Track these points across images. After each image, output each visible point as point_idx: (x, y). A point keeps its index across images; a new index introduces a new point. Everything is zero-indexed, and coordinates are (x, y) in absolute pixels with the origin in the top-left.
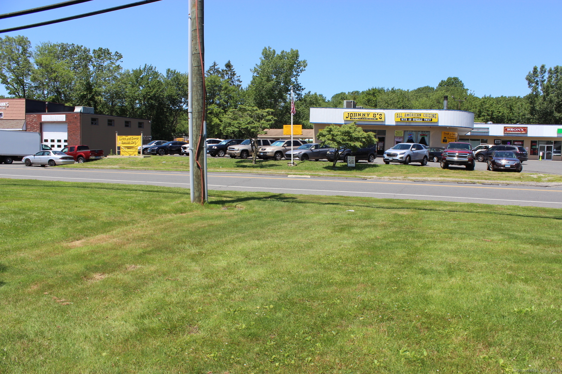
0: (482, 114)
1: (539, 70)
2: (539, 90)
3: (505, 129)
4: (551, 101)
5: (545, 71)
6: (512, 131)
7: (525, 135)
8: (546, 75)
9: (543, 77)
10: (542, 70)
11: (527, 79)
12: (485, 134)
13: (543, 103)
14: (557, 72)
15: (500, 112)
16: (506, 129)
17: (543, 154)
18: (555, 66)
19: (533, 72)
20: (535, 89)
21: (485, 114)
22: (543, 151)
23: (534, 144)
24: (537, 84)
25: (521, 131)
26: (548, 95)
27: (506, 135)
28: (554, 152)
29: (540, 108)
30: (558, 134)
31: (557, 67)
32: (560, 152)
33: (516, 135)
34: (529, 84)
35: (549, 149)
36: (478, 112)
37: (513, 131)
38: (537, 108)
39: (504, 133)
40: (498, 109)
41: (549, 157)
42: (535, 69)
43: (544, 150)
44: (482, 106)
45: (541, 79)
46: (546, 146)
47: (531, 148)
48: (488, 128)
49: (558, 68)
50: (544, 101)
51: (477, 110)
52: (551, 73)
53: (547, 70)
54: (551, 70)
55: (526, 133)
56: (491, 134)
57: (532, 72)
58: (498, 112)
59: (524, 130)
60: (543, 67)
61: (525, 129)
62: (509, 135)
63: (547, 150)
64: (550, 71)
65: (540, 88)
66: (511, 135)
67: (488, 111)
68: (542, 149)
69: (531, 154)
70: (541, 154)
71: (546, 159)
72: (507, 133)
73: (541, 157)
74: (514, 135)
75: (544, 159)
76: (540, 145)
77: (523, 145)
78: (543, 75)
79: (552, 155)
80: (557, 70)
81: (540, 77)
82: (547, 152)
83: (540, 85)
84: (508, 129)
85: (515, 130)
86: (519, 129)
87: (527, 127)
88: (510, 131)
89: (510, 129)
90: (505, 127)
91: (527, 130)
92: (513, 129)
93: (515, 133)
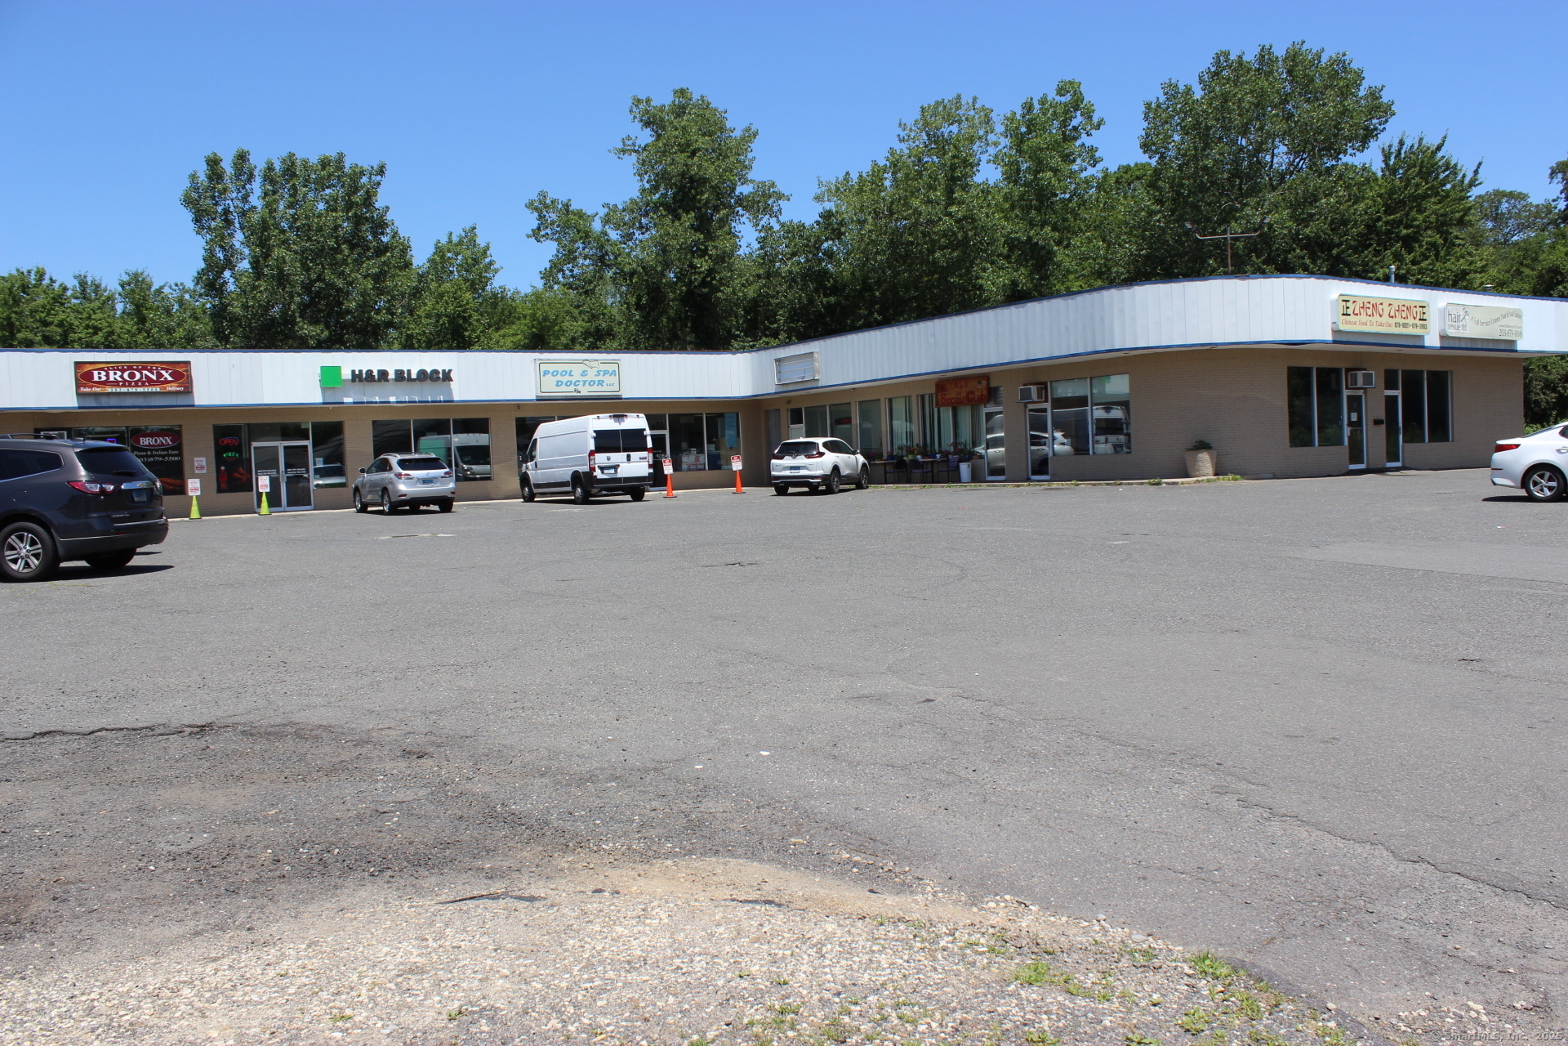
0: (20, 336)
1: (227, 166)
2: (237, 245)
3: (83, 375)
4: (282, 279)
5: (251, 177)
6: (116, 383)
7: (182, 401)
8: (256, 187)
9: (245, 199)
10: (238, 176)
11: (188, 201)
13: (254, 288)
14: (294, 175)
15: (96, 330)
16: (88, 376)
17: (274, 483)
18: (284, 155)
19: (210, 178)
20: (221, 239)
21: (30, 336)
22: (274, 473)
23: (227, 441)
24: (228, 222)
25: (160, 381)
26: (266, 256)
27: (91, 402)
28: (320, 473)
29: (245, 307)
30: (324, 389)
31: (292, 156)
32: (340, 472)
33: (140, 401)
34: (197, 220)
35: (296, 458)
37: (125, 383)
38: (236, 309)
39: (79, 394)
40: (89, 318)
41: (300, 497)
42: (213, 163)
43: (277, 467)
44: (17, 302)
45: (240, 204)
46: (281, 445)
47: (219, 460)
49: (293, 164)
50: (258, 279)
52: (272, 182)
53: (256, 173)
54: (270, 168)
55: (188, 390)
56: (7, 400)
57: (202, 178)
58: (87, 327)
59: (177, 376)
60: (242, 157)
61: (182, 374)
62: (104, 401)
63: (287, 466)
64: (269, 175)
65: (239, 236)
66: (113, 402)
67: (46, 324)
68: (268, 462)
69: (220, 490)
70: (264, 483)
71: (289, 504)
72: (96, 395)
73: (264, 498)
74: (129, 402)
75: (279, 504)
76: (255, 444)
77: (179, 447)
78: (244, 188)
79: (312, 487)
80: (290, 168)
81: (234, 195)
82: (290, 474)
83: (237, 225)
84: (96, 373)
85: (132, 376)
86: (151, 371)
87: (187, 363)
88: (106, 383)
89: (107, 375)
90: (78, 365)
91: (189, 377)
92: (123, 371)
93: (131, 390)
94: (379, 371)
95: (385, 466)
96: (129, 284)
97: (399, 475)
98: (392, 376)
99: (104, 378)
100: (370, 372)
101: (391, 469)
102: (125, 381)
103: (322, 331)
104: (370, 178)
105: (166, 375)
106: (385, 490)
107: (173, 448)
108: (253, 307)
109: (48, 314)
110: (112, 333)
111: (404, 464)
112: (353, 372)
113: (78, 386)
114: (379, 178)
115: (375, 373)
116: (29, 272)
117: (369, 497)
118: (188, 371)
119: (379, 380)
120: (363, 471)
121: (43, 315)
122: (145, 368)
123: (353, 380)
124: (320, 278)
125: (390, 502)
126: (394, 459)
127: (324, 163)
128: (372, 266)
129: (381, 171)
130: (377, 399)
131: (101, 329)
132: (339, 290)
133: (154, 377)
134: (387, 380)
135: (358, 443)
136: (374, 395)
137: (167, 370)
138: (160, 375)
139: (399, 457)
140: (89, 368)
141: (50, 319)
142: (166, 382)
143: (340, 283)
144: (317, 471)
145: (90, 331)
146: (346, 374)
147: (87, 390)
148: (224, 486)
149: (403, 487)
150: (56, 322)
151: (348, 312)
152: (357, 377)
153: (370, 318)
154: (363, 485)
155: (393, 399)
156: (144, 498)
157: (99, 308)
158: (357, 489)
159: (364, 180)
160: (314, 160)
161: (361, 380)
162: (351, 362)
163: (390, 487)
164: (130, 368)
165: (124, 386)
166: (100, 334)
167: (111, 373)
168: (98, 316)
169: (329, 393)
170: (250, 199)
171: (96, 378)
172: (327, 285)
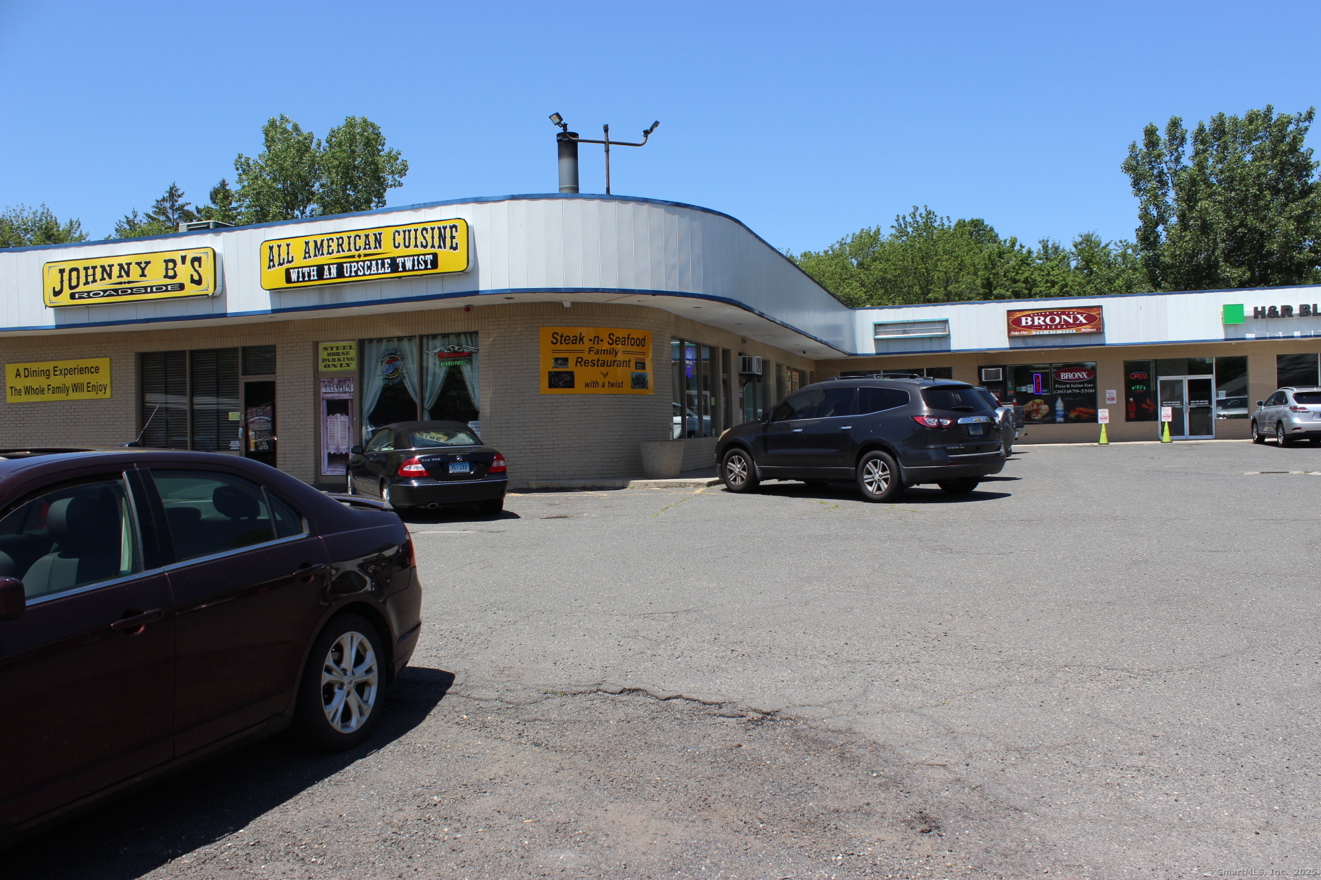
0: (995, 292)
1: (1163, 135)
2: (1169, 202)
3: (1014, 321)
4: (1206, 228)
5: (1183, 140)
6: (1039, 327)
7: (1094, 340)
8: (1189, 149)
9: (1177, 160)
10: (1173, 137)
11: (1128, 168)
12: (935, 346)
13: (1181, 238)
14: (1223, 133)
15: (1054, 284)
16: (1017, 322)
17: (1177, 414)
18: (1215, 115)
19: (1147, 146)
20: (1156, 199)
21: (1003, 291)
22: (1177, 404)
23: (1136, 375)
24: (1163, 184)
25: (1077, 324)
26: (1191, 208)
27: (1020, 344)
28: (1223, 404)
29: (1173, 256)
30: (1226, 326)
31: (1221, 116)
32: (1243, 404)
33: (1059, 342)
34: (1136, 184)
35: (1200, 390)
36: (983, 286)
37: (1047, 327)
38: (1167, 258)
39: (1010, 337)
40: (1048, 274)
41: (1202, 426)
42: (1150, 133)
43: (1180, 398)
44: (994, 266)
45: (1172, 165)
46: (1186, 379)
47: (1129, 393)
48: (946, 322)
49: (1223, 123)
50: (1185, 230)
51: (979, 282)
52: (1203, 142)
53: (1188, 135)
54: (1201, 130)
55: (1100, 331)
56: (957, 344)
57: (1141, 145)
58: (1047, 282)
59: (1090, 319)
60: (1175, 124)
61: (1095, 317)
62: (1030, 343)
63: (1191, 398)
64: (1200, 136)
65: (1172, 194)
66: (1037, 343)
67: (1015, 281)
68: (1172, 392)
69: (1128, 419)
70: (1166, 413)
71: (1191, 433)
72: (1024, 337)
73: (1166, 427)
74: (1050, 342)
75: (1182, 433)
76: (1161, 378)
77: (1093, 381)
78: (1176, 150)
79: (1214, 417)
80: (1220, 129)
81: (1167, 158)
82: (1193, 406)
83: (1170, 185)
84: (1023, 319)
85: (1053, 320)
86: (1068, 315)
87: (1100, 307)
88: (1032, 327)
89: (1033, 321)
90: (1010, 313)
91: (1102, 319)
92: (1045, 316)
93: (1052, 332)
94: (1283, 307)
95: (1281, 399)
96: (1081, 243)
97: (1294, 409)
98: (1296, 311)
99: (1030, 323)
100: (1273, 309)
101: (1286, 402)
102: (1047, 325)
103: (1244, 273)
104: (1298, 125)
105: (1081, 318)
106: (1279, 422)
107: (1088, 382)
108: (1180, 256)
109: (1017, 273)
110: (1066, 285)
111: (1299, 398)
112: (1256, 309)
113: (1009, 331)
114: (1307, 124)
115: (1279, 309)
116: (1005, 241)
117: (1266, 429)
118: (1100, 314)
119: (1283, 316)
120: (1260, 404)
121: (1013, 274)
122: (1063, 313)
123: (1256, 316)
124: (1242, 225)
125: (1284, 435)
126: (1290, 392)
127: (1251, 119)
128: (1296, 209)
129: (1310, 116)
130: (1281, 334)
131: (1057, 283)
132: (1262, 234)
133: (1071, 321)
134: (1291, 316)
135: (1262, 376)
136: (1278, 330)
137: (1082, 314)
138: (1076, 319)
139: (1296, 390)
140: (1018, 315)
141: (1018, 277)
142: (1081, 324)
143: (1263, 227)
144: (1219, 403)
145: (1049, 285)
146: (1249, 311)
147: (1017, 333)
148: (1132, 415)
149: (1297, 420)
150: (1022, 279)
151: (1270, 253)
152: (1259, 314)
153: (1292, 258)
154: (1263, 417)
155: (1297, 334)
156: (980, 432)
157: (1057, 265)
158: (1254, 421)
159: (1291, 128)
160: (1242, 117)
161: (1263, 316)
162: (1253, 299)
163: (1284, 420)
164: (1051, 313)
165: (1046, 329)
166: (1057, 287)
167: (1036, 318)
168: (1056, 272)
169: (1231, 330)
170: (1182, 160)
171: (1024, 324)
172: (1250, 230)
